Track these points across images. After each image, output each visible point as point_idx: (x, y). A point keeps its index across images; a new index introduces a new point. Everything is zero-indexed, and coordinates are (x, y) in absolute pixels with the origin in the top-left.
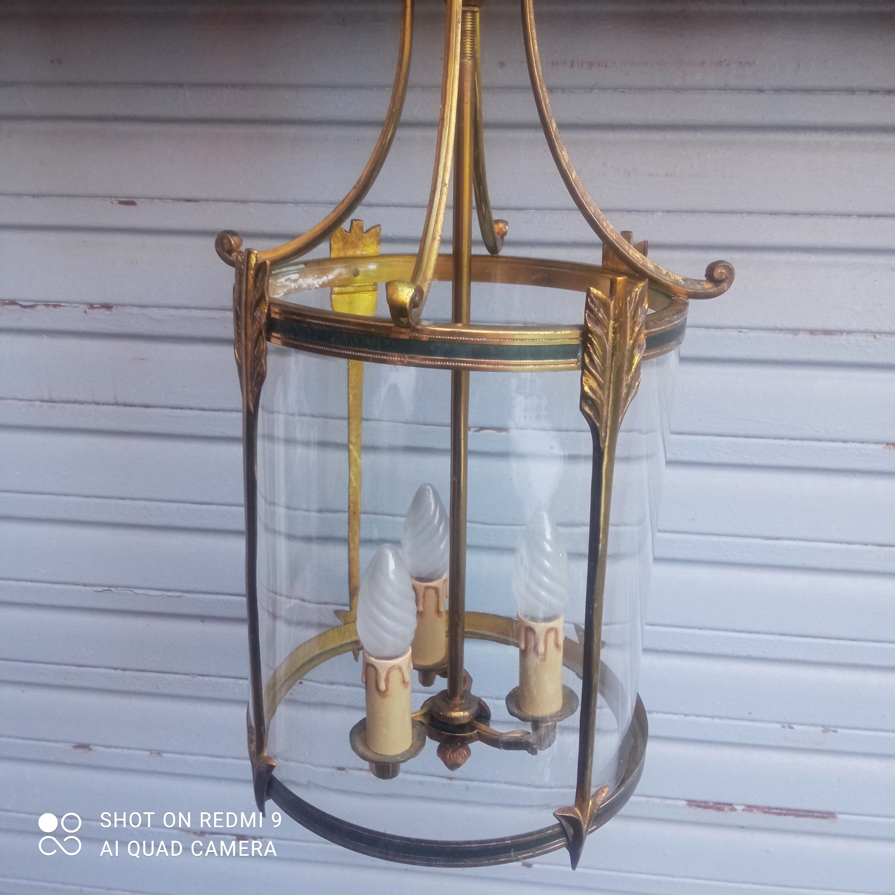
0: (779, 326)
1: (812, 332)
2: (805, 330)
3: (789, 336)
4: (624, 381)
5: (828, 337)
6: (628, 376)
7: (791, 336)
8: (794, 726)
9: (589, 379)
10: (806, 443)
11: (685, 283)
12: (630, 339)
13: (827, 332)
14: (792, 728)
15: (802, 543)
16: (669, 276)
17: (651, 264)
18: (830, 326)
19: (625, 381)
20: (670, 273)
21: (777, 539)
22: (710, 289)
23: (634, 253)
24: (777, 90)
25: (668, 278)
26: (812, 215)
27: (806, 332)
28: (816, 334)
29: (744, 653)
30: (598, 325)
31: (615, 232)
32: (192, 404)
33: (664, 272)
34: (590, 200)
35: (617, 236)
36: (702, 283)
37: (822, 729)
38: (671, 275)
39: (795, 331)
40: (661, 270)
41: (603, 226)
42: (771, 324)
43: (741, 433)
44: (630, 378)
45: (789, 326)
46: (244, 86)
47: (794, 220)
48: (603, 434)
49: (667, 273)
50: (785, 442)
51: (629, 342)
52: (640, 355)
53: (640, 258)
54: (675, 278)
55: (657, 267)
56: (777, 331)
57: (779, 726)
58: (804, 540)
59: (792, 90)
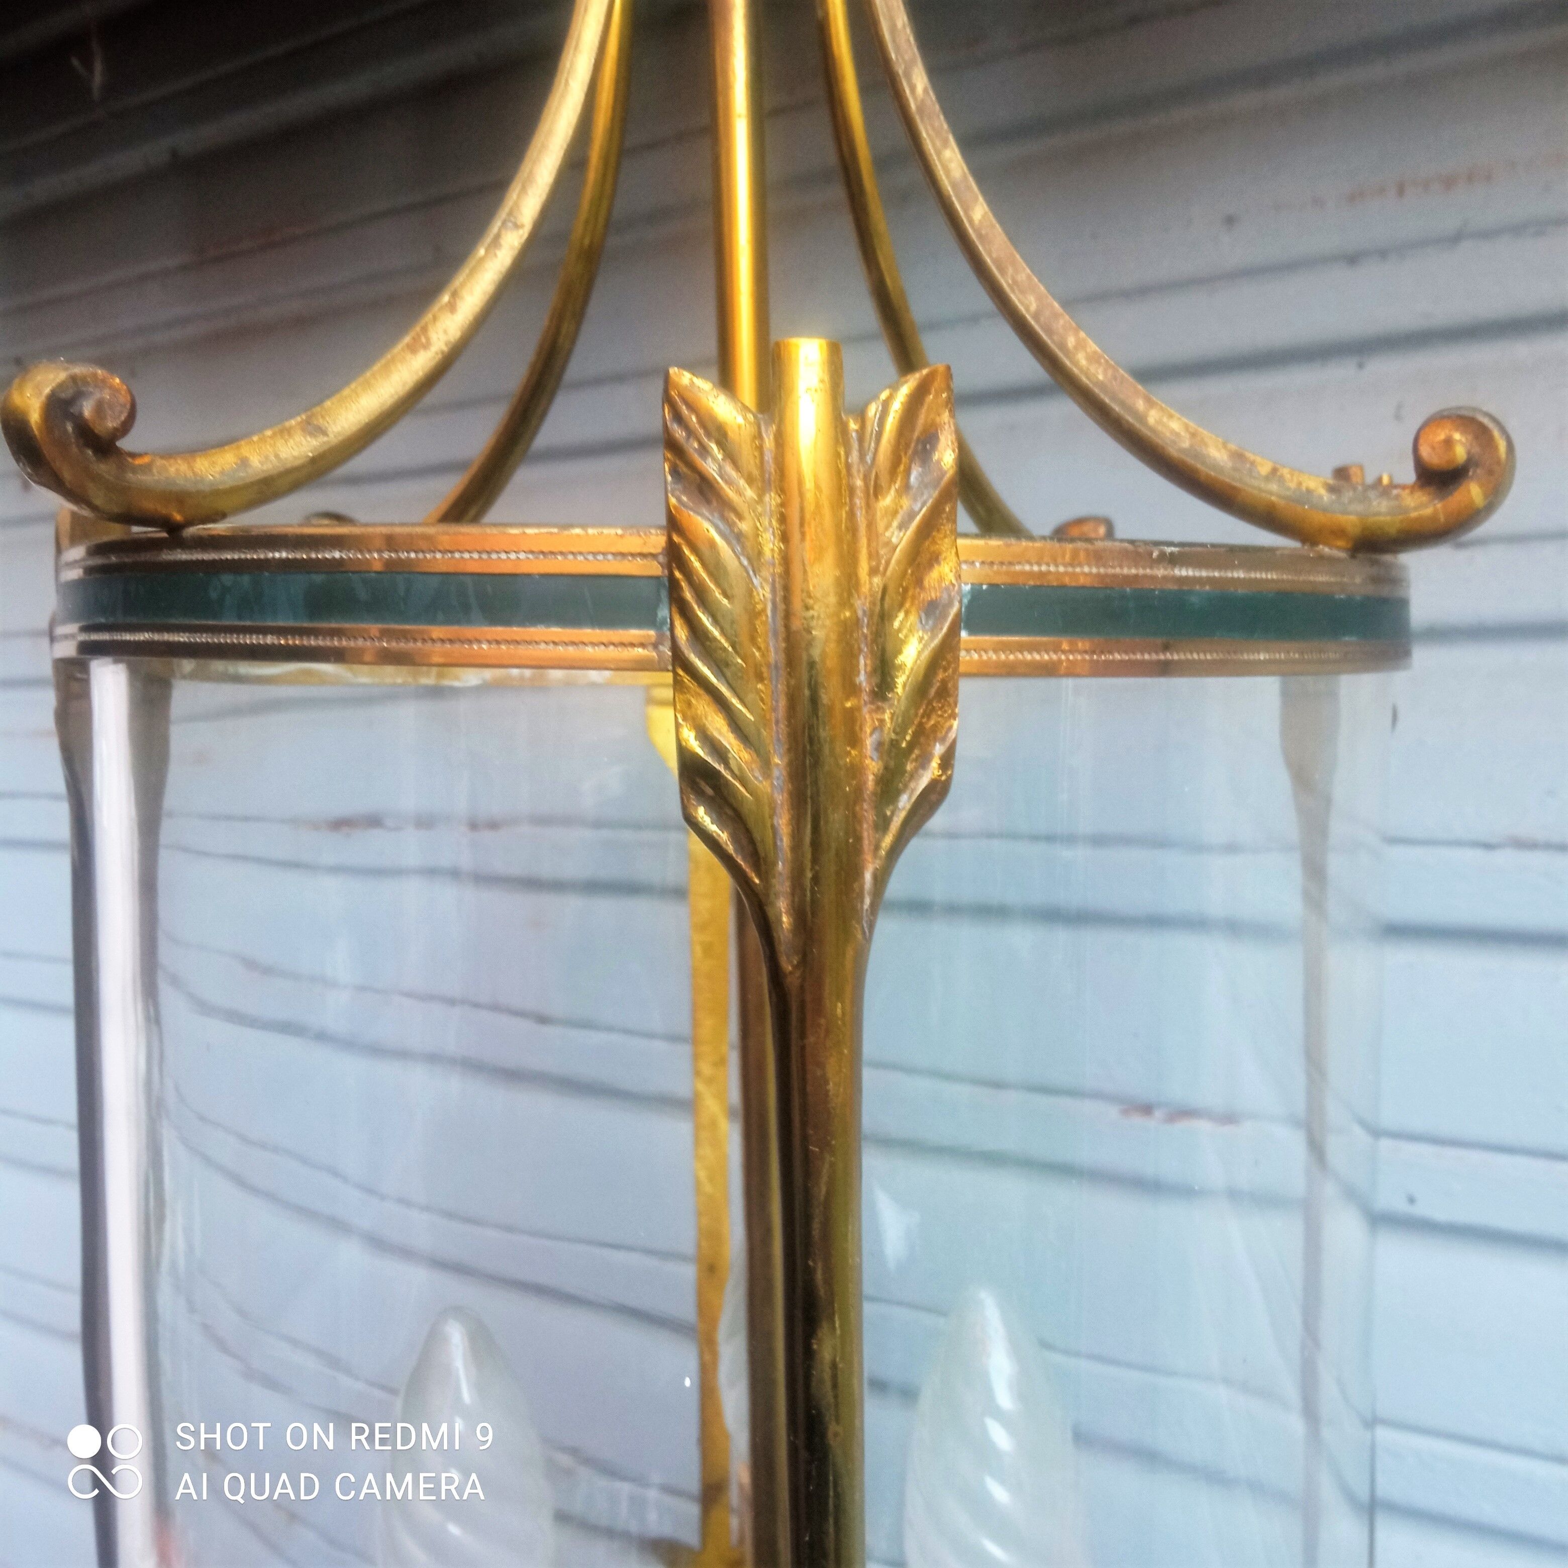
4: (868, 730)
6: (884, 712)
9: (694, 701)
11: (1334, 497)
12: (873, 572)
16: (1281, 479)
17: (1220, 446)
19: (874, 729)
20: (1285, 472)
22: (1416, 509)
23: (1165, 419)
25: (1274, 487)
30: (708, 502)
31: (1102, 361)
33: (1264, 468)
34: (1029, 277)
35: (1110, 372)
36: (1395, 492)
38: (1287, 476)
40: (1253, 463)
41: (1063, 346)
44: (892, 719)
48: (785, 919)
49: (1274, 471)
51: (871, 583)
52: (932, 638)
53: (1183, 434)
54: (1300, 484)
55: (1238, 456)
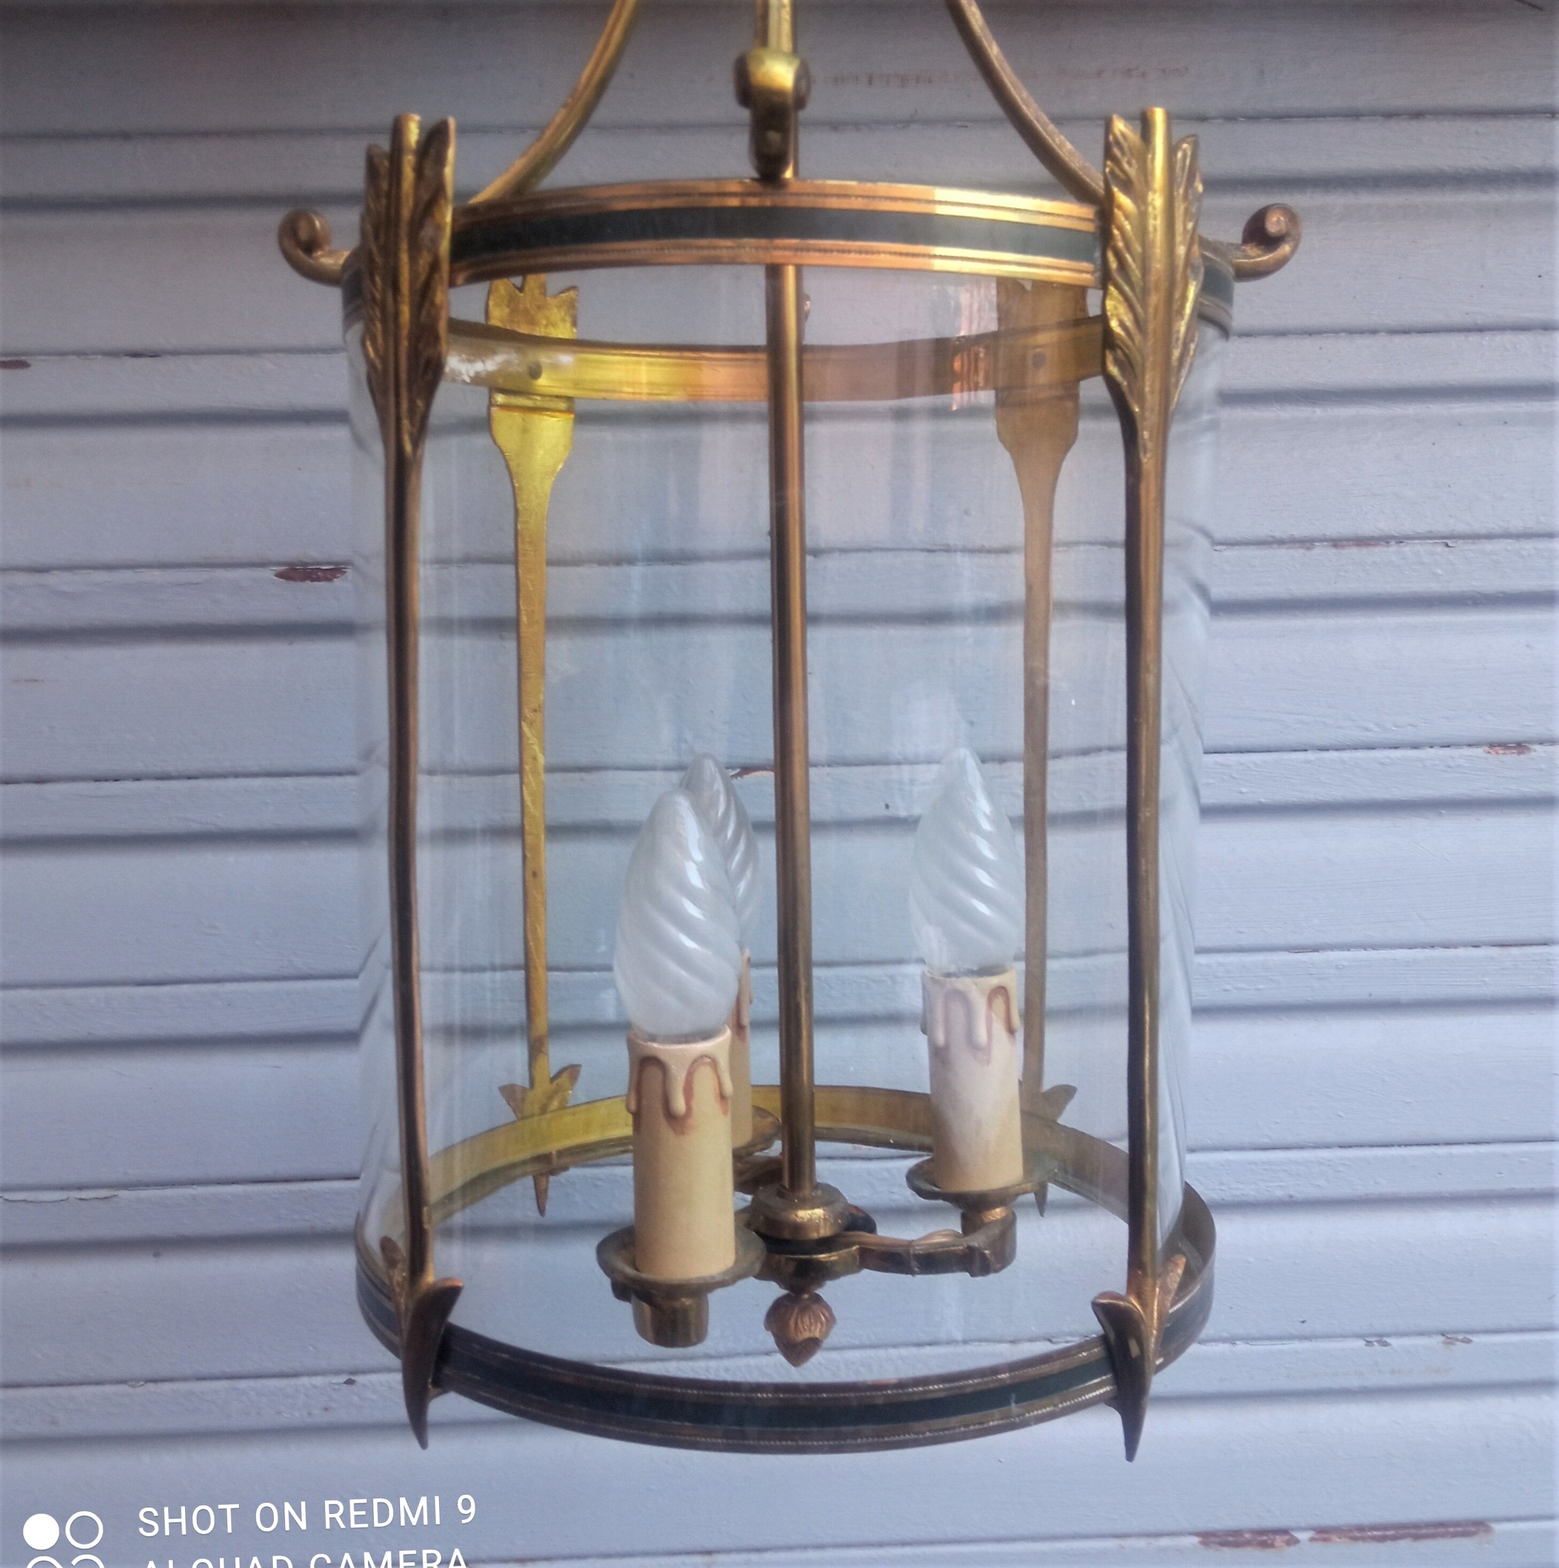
0: (1278, 534)
1: (1336, 543)
2: (1323, 540)
3: (1298, 553)
5: (1365, 551)
6: (1180, 322)
7: (1301, 551)
8: (1388, 1340)
10: (1346, 755)
13: (1362, 541)
14: (1386, 1344)
15: (1362, 954)
18: (1367, 529)
21: (1315, 949)
24: (1230, 118)
26: (1310, 335)
27: (1326, 543)
28: (1343, 547)
29: (1279, 1193)
30: (1130, 192)
32: (139, 767)
36: (1242, 248)
37: (1442, 1338)
39: (1307, 543)
42: (1263, 531)
43: (1231, 743)
44: (1183, 326)
45: (1296, 533)
46: (254, 133)
47: (1281, 343)
50: (1310, 755)
56: (1275, 546)
57: (1361, 1343)
58: (1364, 947)
59: (1254, 117)
